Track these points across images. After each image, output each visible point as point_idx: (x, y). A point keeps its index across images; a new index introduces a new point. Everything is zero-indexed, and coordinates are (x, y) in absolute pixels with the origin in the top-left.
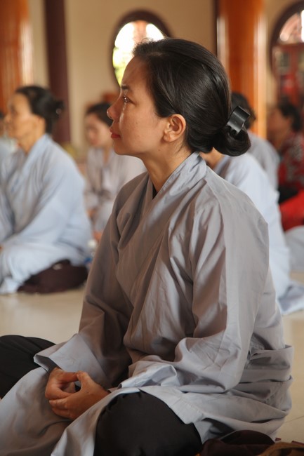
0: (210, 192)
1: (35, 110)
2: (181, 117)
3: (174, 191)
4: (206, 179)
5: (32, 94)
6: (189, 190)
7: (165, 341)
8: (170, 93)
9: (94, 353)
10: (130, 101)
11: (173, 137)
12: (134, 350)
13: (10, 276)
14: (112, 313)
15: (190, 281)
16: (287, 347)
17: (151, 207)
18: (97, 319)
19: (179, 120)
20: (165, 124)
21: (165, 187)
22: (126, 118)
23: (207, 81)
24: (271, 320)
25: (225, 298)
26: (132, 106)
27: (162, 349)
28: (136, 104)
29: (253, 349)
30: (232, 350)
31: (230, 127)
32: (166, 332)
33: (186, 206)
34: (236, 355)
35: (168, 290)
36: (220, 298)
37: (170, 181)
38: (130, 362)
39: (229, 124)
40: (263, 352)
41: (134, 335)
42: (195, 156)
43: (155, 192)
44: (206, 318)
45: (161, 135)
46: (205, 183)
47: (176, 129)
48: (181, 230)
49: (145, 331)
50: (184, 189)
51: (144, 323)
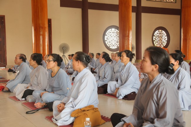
0: (164, 83)
1: (127, 56)
2: (157, 65)
3: (155, 82)
4: (163, 80)
5: (127, 52)
6: (158, 82)
7: (152, 118)
8: (155, 59)
9: (135, 120)
10: (145, 61)
11: (155, 70)
12: (145, 120)
13: (121, 95)
14: (140, 110)
15: (158, 104)
16: (184, 122)
17: (149, 86)
18: (136, 112)
19: (157, 66)
20: (153, 67)
21: (153, 81)
22: (144, 65)
23: (164, 57)
24: (180, 115)
25: (166, 110)
26: (145, 62)
27: (151, 120)
28: (146, 62)
29: (174, 122)
30: (168, 123)
31: (169, 68)
32: (152, 116)
33: (158, 86)
34: (169, 124)
35: (153, 107)
36: (165, 110)
37: (154, 80)
38: (143, 122)
39: (169, 67)
40: (177, 123)
41: (145, 116)
42: (160, 74)
43: (150, 82)
44: (162, 114)
45: (152, 69)
46: (162, 81)
47: (156, 68)
48: (156, 92)
49: (147, 116)
50: (157, 82)
51: (147, 114)
